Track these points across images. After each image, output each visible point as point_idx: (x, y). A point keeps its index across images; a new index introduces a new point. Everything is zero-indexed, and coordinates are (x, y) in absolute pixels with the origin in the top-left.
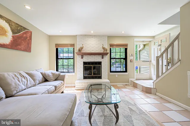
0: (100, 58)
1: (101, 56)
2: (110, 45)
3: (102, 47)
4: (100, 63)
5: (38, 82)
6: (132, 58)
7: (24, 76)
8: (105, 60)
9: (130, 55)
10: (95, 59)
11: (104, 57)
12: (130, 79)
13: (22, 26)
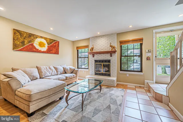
0: (109, 56)
1: (110, 54)
2: (120, 42)
3: (109, 45)
4: (109, 61)
5: (59, 73)
6: (149, 55)
7: (51, 69)
8: (113, 58)
9: (147, 51)
10: (104, 58)
11: (112, 55)
12: (146, 81)
13: (53, 40)
